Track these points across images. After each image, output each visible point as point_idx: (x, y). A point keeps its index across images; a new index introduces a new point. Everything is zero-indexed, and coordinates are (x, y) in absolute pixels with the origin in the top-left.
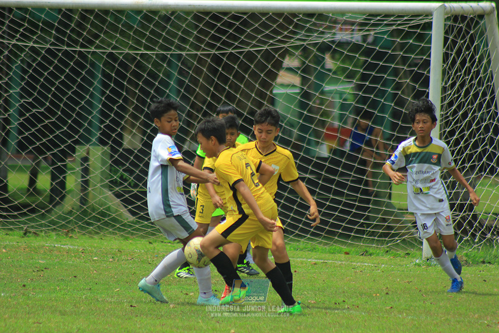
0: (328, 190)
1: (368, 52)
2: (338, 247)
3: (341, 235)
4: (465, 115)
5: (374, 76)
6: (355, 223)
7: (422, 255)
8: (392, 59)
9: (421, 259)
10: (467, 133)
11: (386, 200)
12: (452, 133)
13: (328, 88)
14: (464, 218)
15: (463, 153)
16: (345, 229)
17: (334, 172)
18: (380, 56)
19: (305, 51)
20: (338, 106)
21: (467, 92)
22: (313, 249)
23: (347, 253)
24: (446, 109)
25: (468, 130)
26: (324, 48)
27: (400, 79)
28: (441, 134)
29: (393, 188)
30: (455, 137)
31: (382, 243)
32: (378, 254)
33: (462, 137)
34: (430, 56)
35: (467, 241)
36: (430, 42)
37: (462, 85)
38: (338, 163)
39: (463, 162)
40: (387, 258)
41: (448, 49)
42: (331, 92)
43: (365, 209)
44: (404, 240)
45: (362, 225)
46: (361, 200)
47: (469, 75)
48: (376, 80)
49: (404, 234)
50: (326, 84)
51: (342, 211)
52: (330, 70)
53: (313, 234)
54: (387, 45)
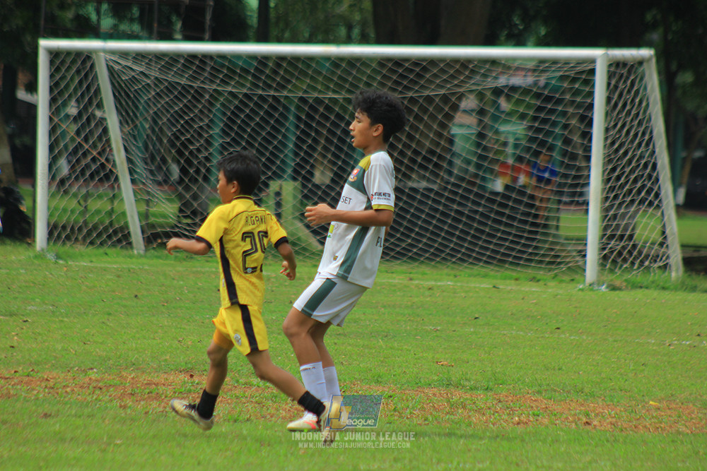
0: (500, 222)
1: (538, 96)
2: (508, 273)
3: (511, 263)
4: (626, 153)
5: (543, 118)
6: (524, 252)
7: (584, 281)
8: (559, 101)
9: (585, 285)
10: (628, 170)
11: (553, 232)
12: (614, 169)
14: (624, 248)
15: (623, 188)
16: (515, 257)
17: (505, 206)
18: (548, 99)
19: (481, 96)
20: (511, 145)
21: (628, 132)
22: (485, 276)
23: (517, 279)
24: (609, 149)
25: (628, 167)
26: (497, 92)
27: (567, 120)
28: (604, 172)
29: (561, 220)
30: (617, 173)
31: (550, 270)
32: (545, 281)
33: (623, 173)
34: (593, 100)
35: (627, 268)
36: (593, 86)
37: (623, 127)
38: (509, 198)
39: (624, 196)
40: (552, 284)
41: (610, 93)
42: (503, 132)
43: (533, 240)
44: (570, 267)
45: (530, 254)
46: (530, 232)
47: (629, 116)
48: (545, 121)
49: (569, 262)
50: (499, 125)
51: (512, 242)
52: (503, 112)
53: (486, 262)
54: (555, 89)
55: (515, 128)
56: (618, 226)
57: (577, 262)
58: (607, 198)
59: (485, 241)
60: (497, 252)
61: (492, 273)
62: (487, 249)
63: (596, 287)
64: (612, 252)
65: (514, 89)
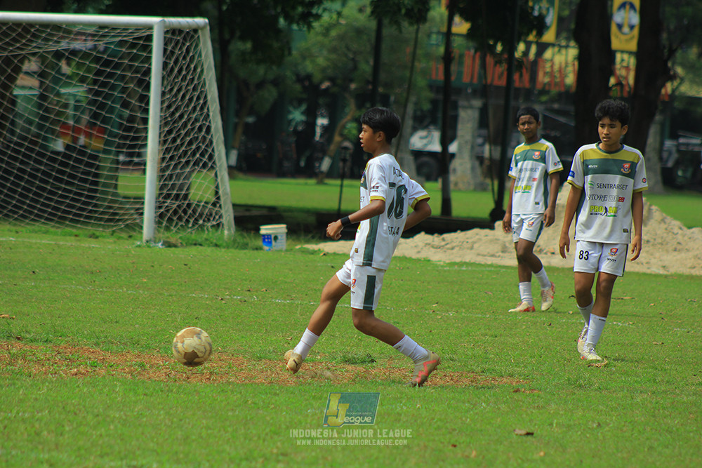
0: (61, 180)
1: (97, 60)
2: (68, 230)
3: (71, 220)
4: (181, 117)
5: (103, 81)
6: (83, 210)
7: (142, 238)
8: (117, 66)
9: (142, 242)
10: (183, 132)
11: (111, 190)
12: (170, 132)
13: (63, 91)
14: (179, 206)
15: (179, 149)
16: (75, 215)
17: (66, 165)
18: (107, 63)
19: (43, 58)
20: (71, 107)
21: (184, 96)
22: (46, 232)
23: (76, 236)
24: (165, 112)
25: (184, 129)
26: (58, 55)
27: (126, 83)
28: (160, 133)
29: (120, 179)
30: (173, 136)
31: (109, 227)
32: (104, 237)
33: (179, 136)
34: (150, 64)
35: (182, 226)
36: (150, 52)
37: (179, 91)
38: (69, 157)
39: (180, 157)
40: (111, 240)
41: (166, 58)
42: (64, 94)
43: (93, 198)
44: (127, 225)
45: (91, 211)
46: (90, 190)
47: (185, 81)
48: (104, 84)
49: (127, 220)
50: (60, 87)
51: (73, 199)
52: (64, 75)
53: (47, 219)
54: (114, 54)
55: (76, 91)
56: (173, 185)
57: (135, 219)
58: (163, 159)
59: (47, 198)
60: (58, 209)
61: (52, 230)
62: (48, 206)
63: (152, 244)
64: (168, 211)
65: (74, 52)
